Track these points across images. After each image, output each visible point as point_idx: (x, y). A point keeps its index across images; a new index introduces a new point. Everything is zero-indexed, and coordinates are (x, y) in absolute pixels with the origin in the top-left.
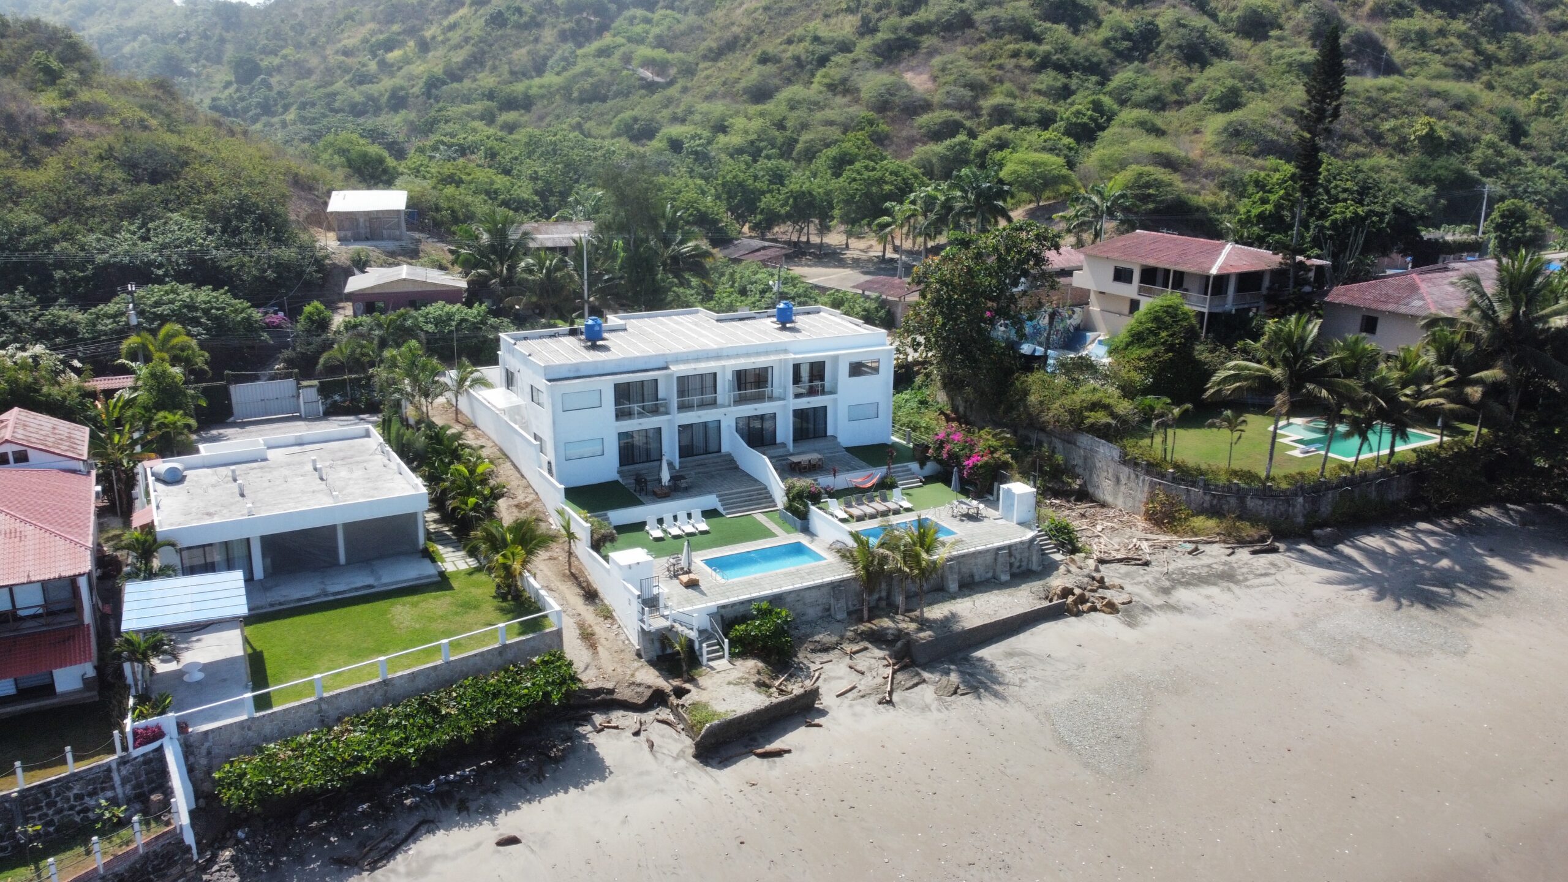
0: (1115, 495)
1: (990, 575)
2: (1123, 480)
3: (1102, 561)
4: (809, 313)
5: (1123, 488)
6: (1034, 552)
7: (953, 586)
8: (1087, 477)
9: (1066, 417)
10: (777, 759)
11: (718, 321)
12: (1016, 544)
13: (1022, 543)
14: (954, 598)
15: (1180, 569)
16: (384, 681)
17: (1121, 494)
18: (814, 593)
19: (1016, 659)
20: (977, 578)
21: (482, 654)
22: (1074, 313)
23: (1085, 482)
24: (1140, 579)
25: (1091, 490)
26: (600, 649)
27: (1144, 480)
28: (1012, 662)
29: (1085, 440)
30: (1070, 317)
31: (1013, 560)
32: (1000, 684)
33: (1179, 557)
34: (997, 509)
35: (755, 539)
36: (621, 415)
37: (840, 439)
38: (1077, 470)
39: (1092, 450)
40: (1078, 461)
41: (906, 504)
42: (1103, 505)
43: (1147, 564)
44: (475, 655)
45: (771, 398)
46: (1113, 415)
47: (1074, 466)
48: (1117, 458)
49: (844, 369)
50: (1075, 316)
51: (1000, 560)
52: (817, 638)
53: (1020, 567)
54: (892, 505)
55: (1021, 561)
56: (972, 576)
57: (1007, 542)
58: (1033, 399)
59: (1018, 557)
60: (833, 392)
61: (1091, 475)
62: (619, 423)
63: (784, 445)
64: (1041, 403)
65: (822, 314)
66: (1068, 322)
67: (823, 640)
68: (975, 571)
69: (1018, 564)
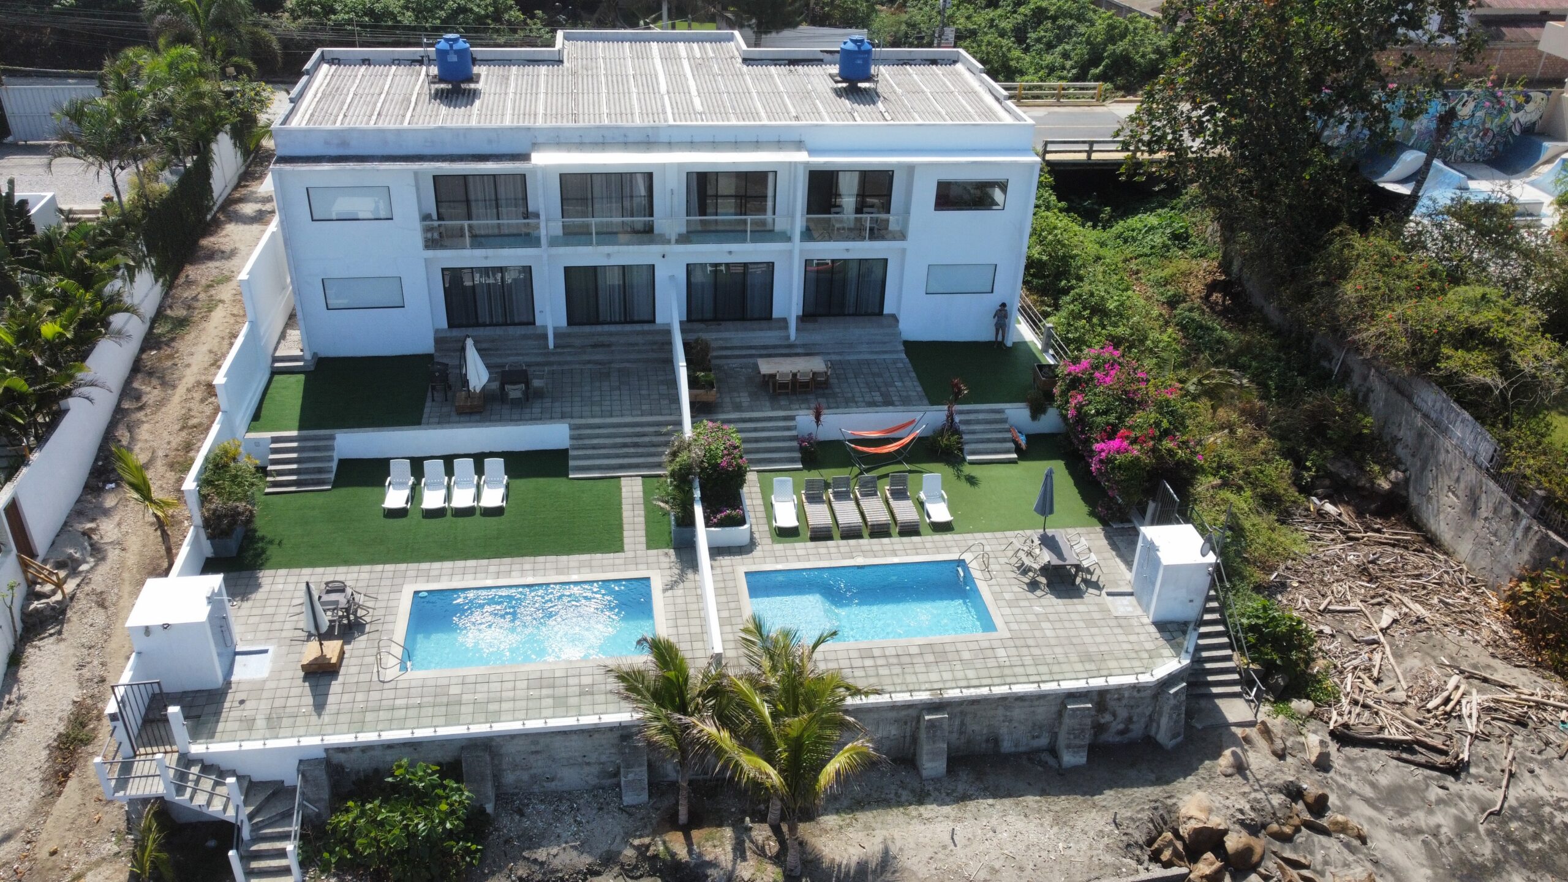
0: (1460, 530)
1: (1044, 741)
2: (1485, 511)
3: (1344, 737)
4: (934, 62)
5: (1478, 524)
6: (1166, 709)
7: (933, 764)
8: (1413, 472)
9: (1403, 344)
11: (746, 61)
12: (1119, 690)
13: (1136, 688)
15: (1537, 804)
17: (1469, 536)
18: (575, 742)
20: (1007, 746)
22: (1528, 99)
23: (1407, 481)
24: (1421, 818)
25: (1415, 500)
26: (72, 784)
27: (1528, 529)
29: (1431, 398)
30: (1518, 108)
31: (1107, 718)
33: (1547, 763)
34: (1129, 564)
36: (435, 240)
37: (902, 326)
38: (1400, 451)
39: (1437, 425)
40: (1406, 434)
41: (940, 512)
42: (1432, 541)
43: (1457, 770)
45: (765, 233)
46: (1505, 367)
47: (1396, 440)
48: (1484, 458)
49: (925, 194)
50: (1529, 107)
51: (1067, 721)
52: (541, 854)
53: (1121, 733)
54: (905, 511)
55: (1130, 720)
56: (996, 741)
58: (1350, 289)
60: (903, 236)
61: (1423, 468)
62: (430, 253)
63: (784, 322)
64: (1362, 301)
65: (959, 66)
66: (1513, 116)
67: (556, 863)
68: (1004, 730)
69: (1121, 726)
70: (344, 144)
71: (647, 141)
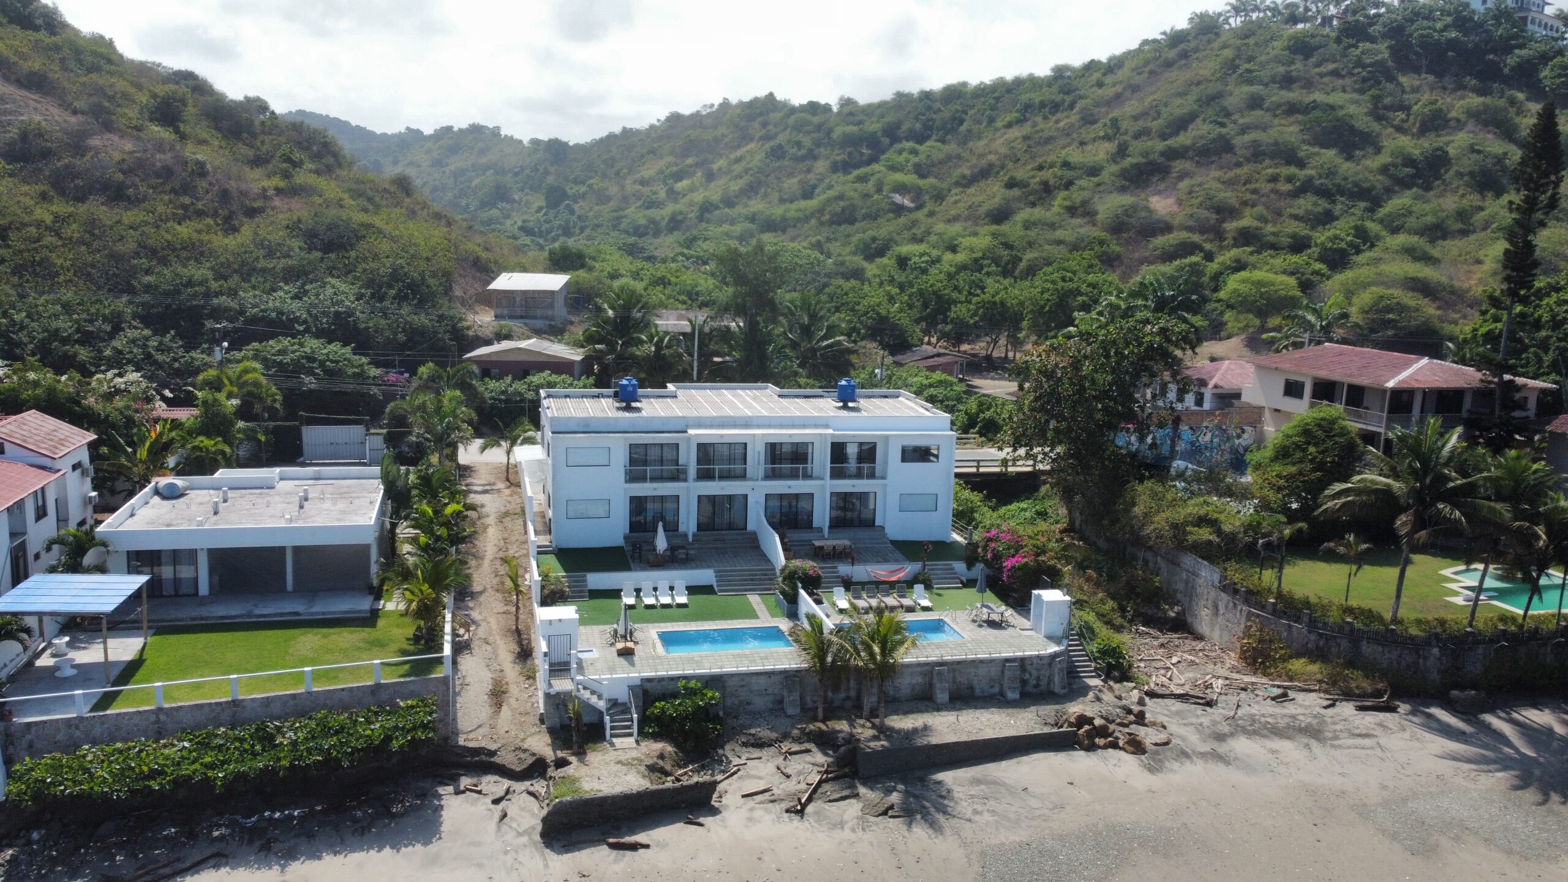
0: (1212, 625)
1: (996, 690)
2: (1222, 611)
3: (1152, 695)
4: (886, 397)
5: (1220, 619)
6: (1056, 671)
7: (942, 696)
8: (1186, 604)
9: (1168, 533)
10: (628, 853)
11: (780, 396)
12: (1031, 658)
13: (1039, 657)
14: (938, 710)
15: (1252, 716)
16: (233, 701)
17: (1217, 627)
18: (762, 680)
19: (983, 787)
20: (978, 692)
21: (351, 689)
22: (1243, 431)
23: (1184, 611)
24: (1194, 720)
25: (1189, 620)
26: (505, 708)
27: (1241, 610)
28: (974, 790)
29: (1189, 560)
30: (1239, 437)
31: (1027, 676)
32: (945, 813)
33: (1258, 702)
34: (1029, 620)
35: (731, 619)
36: (633, 477)
37: (887, 531)
38: (1179, 596)
39: (1194, 573)
40: (1180, 586)
41: (925, 603)
42: (1200, 638)
43: (1210, 704)
44: (343, 690)
45: (807, 476)
46: (1219, 532)
47: (1176, 591)
48: (1217, 584)
49: (895, 455)
50: (1245, 436)
51: (1007, 673)
52: (753, 731)
53: (1037, 686)
54: (906, 602)
55: (1038, 678)
56: (971, 688)
57: (1019, 654)
58: (1137, 510)
59: (1035, 673)
60: (884, 478)
61: (1191, 600)
62: (628, 485)
63: (820, 530)
64: (1146, 515)
65: (901, 399)
66: (1237, 442)
67: (761, 735)
68: (975, 682)
69: (1035, 682)
70: (587, 425)
71: (747, 423)
